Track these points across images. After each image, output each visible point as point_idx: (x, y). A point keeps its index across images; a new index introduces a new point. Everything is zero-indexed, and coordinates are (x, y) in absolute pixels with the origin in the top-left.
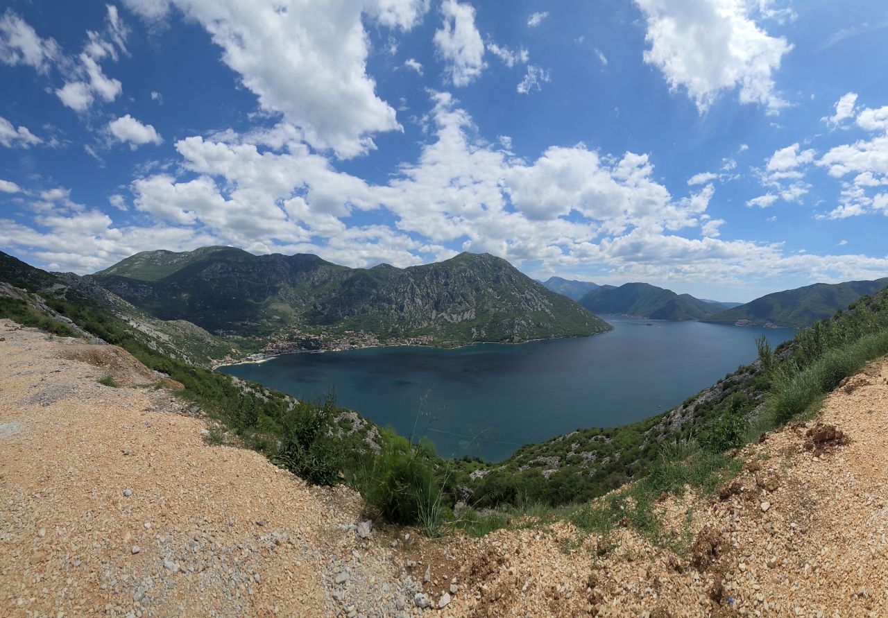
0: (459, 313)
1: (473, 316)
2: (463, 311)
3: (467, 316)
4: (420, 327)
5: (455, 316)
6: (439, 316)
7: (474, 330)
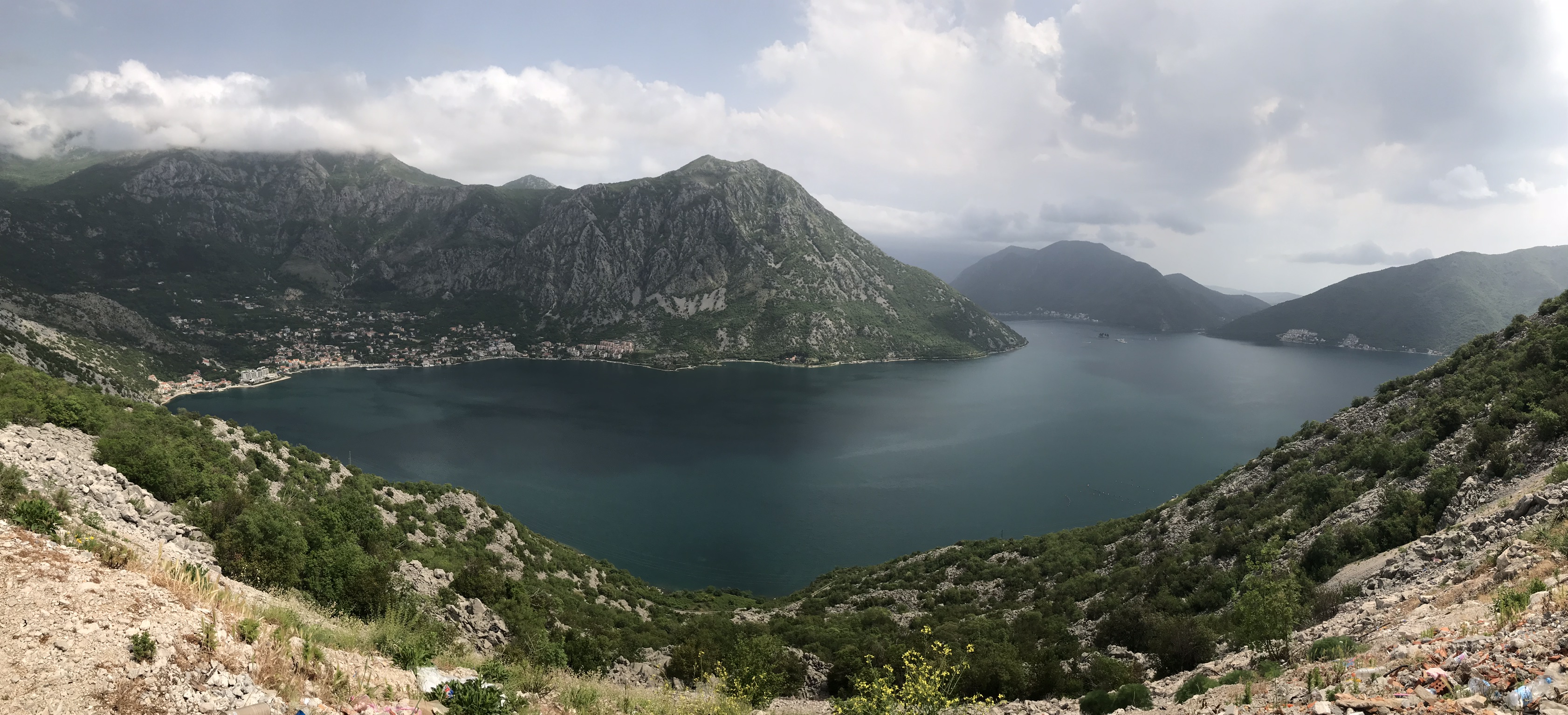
0: (690, 297)
1: (721, 305)
2: (701, 293)
3: (707, 303)
4: (606, 322)
5: (680, 302)
6: (649, 299)
7: (722, 333)
